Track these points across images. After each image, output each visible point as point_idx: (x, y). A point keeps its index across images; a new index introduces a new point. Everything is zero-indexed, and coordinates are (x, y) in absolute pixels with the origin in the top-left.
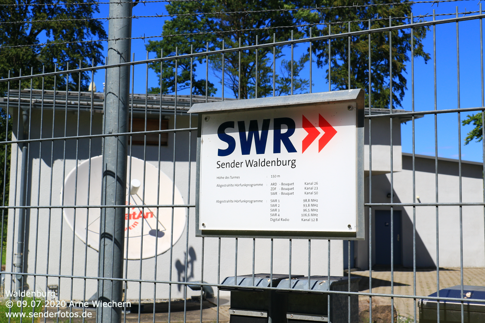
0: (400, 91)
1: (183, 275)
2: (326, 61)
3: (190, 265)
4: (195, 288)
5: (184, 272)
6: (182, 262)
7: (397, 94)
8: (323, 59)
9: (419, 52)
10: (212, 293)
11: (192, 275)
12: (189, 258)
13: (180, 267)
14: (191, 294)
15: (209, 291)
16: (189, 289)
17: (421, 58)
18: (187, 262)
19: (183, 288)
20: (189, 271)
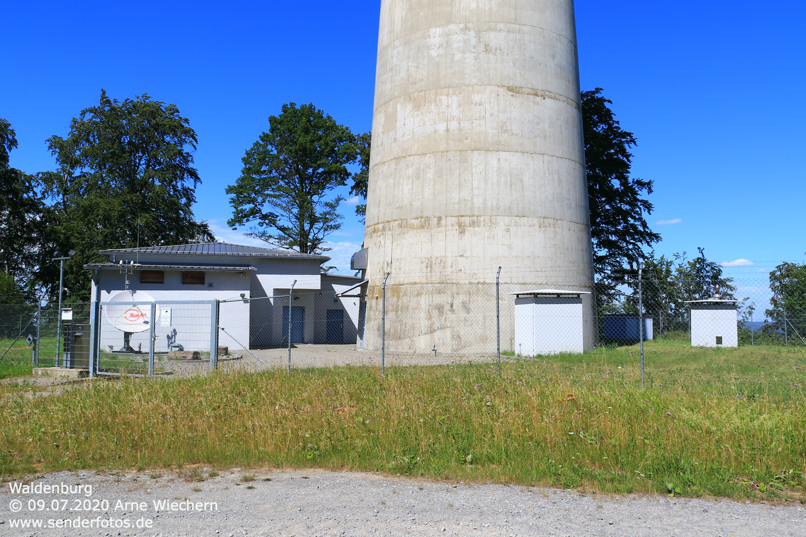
3: (174, 337)
4: (175, 347)
5: (171, 340)
6: (170, 335)
13: (169, 338)
15: (182, 348)
16: (173, 347)
18: (172, 336)
19: (170, 347)
20: (173, 339)
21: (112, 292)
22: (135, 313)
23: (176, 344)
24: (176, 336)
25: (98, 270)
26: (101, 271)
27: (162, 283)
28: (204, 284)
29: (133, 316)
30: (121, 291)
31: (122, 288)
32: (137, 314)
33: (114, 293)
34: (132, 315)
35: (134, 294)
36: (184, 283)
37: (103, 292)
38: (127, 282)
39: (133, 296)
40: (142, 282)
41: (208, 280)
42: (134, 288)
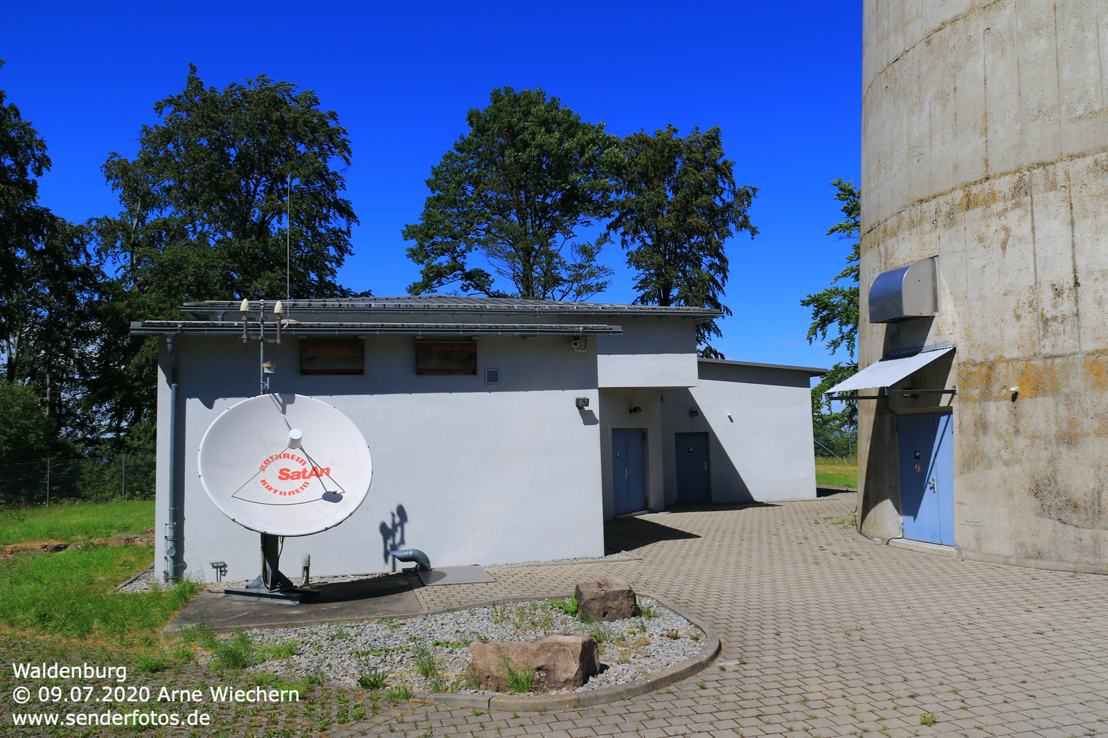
0: (722, 275)
1: (390, 542)
2: (633, 240)
3: (399, 529)
4: (404, 559)
5: (391, 538)
6: (389, 525)
7: (718, 278)
8: (628, 238)
9: (744, 225)
10: (427, 565)
11: (402, 542)
12: (397, 520)
13: (386, 532)
14: (401, 566)
15: (424, 562)
16: (397, 561)
17: (747, 232)
18: (394, 525)
19: (390, 558)
20: (398, 536)
21: (219, 402)
22: (295, 467)
23: (406, 550)
24: (406, 526)
25: (174, 338)
26: (182, 339)
27: (361, 372)
28: (474, 372)
29: (288, 477)
30: (247, 400)
31: (250, 390)
32: (300, 468)
33: (226, 405)
34: (284, 475)
35: (288, 406)
36: (419, 372)
37: (194, 406)
38: (266, 368)
39: (284, 412)
40: (304, 372)
41: (485, 362)
42: (286, 388)
